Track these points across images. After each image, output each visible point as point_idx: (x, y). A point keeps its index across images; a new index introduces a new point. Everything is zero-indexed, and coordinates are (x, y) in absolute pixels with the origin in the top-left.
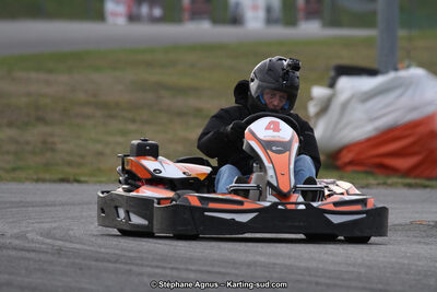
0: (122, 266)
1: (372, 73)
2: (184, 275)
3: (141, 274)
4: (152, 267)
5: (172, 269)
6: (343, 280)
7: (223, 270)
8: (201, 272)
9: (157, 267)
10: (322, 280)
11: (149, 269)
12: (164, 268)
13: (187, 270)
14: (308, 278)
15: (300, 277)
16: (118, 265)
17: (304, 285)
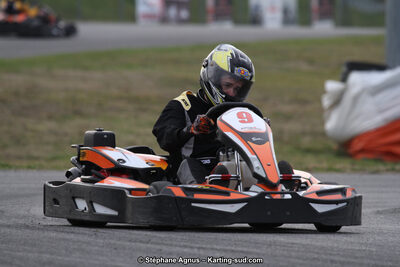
0: (153, 246)
1: (381, 68)
4: (180, 246)
5: (199, 248)
6: (356, 258)
7: (245, 249)
8: (225, 251)
9: (185, 247)
10: (336, 258)
11: (178, 249)
12: (192, 248)
13: (212, 249)
14: (324, 257)
15: (316, 256)
16: (149, 245)
17: (320, 263)
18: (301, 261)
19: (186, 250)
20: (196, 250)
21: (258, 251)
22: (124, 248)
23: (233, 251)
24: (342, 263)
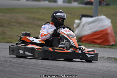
0: (23, 66)
1: (91, 17)
2: (40, 69)
3: (29, 68)
4: (31, 66)
5: (37, 67)
6: (83, 71)
7: (50, 68)
8: (45, 68)
9: (33, 66)
10: (77, 71)
12: (35, 67)
13: (41, 67)
14: (73, 71)
15: (71, 70)
16: (22, 65)
18: (67, 72)
19: (33, 67)
21: (54, 68)
22: (15, 66)
23: (47, 68)
24: (78, 73)
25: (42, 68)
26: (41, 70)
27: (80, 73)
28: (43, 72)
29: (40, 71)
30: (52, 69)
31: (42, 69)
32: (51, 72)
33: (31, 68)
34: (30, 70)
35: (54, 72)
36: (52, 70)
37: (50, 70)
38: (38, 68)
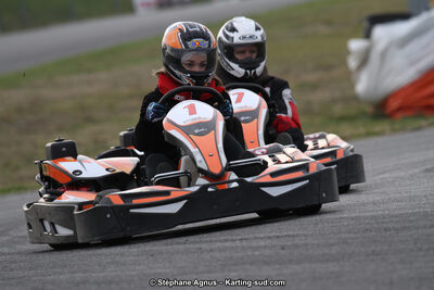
0: (192, 246)
2: (254, 244)
3: (211, 250)
4: (221, 241)
5: (241, 240)
6: (411, 221)
7: (291, 233)
8: (270, 238)
9: (226, 241)
10: (390, 225)
11: (219, 244)
12: (233, 241)
13: (256, 238)
14: (376, 226)
15: (368, 227)
16: (187, 246)
17: (373, 233)
18: (352, 235)
19: (227, 244)
20: (238, 243)
21: (305, 232)
22: (161, 253)
23: (278, 237)
24: (396, 230)
25: (262, 238)
26: (258, 248)
27: (403, 228)
28: (267, 252)
29: (257, 253)
30: (297, 235)
31: (262, 243)
32: (297, 246)
33: (220, 250)
34: (217, 255)
35: (306, 245)
36: (297, 241)
37: (289, 243)
38: (245, 243)
